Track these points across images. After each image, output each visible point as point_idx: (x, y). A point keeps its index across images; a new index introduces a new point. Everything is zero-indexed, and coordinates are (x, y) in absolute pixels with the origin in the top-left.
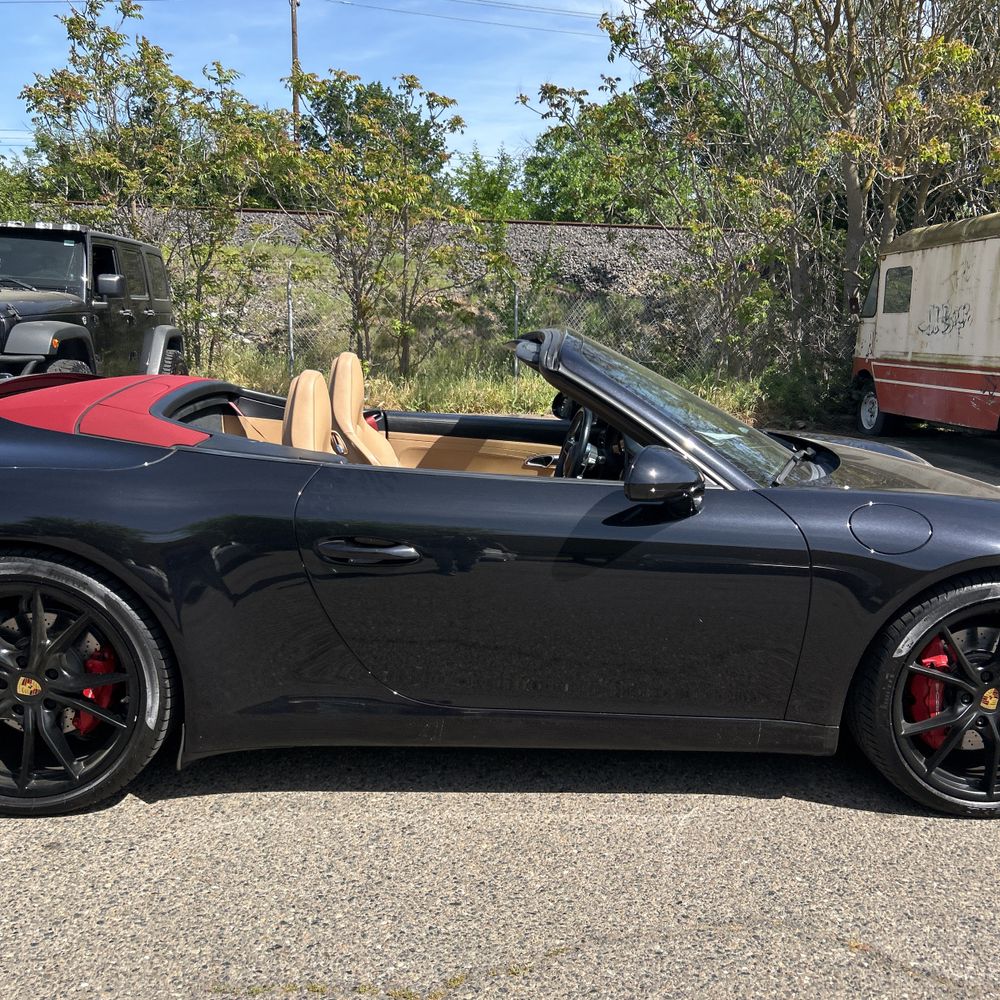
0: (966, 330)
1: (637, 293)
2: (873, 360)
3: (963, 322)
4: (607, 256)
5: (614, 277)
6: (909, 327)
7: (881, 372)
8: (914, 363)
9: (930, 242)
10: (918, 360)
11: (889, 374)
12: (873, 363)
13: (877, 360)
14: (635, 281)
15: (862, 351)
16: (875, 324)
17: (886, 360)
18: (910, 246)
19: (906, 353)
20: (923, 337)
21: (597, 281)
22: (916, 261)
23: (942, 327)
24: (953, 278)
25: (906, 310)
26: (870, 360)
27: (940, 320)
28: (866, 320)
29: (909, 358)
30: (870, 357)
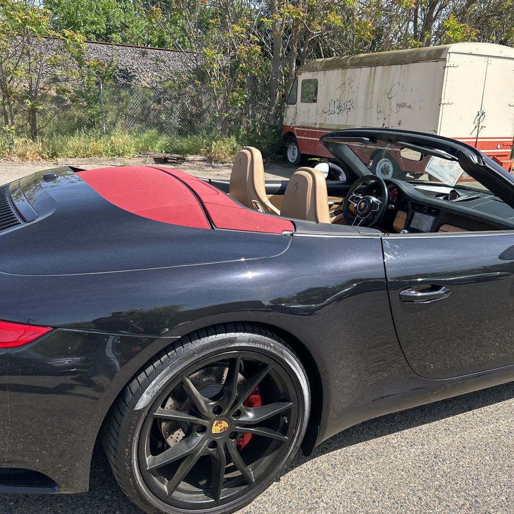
0: (351, 113)
1: (147, 85)
2: (296, 127)
3: (350, 109)
4: (125, 63)
5: (133, 76)
6: (317, 110)
7: (301, 133)
8: (320, 129)
9: (327, 67)
10: (323, 127)
11: (305, 134)
12: (295, 128)
13: (298, 127)
14: (145, 78)
15: (288, 122)
16: (296, 108)
17: (304, 127)
18: (316, 68)
19: (316, 124)
20: (326, 116)
21: (123, 77)
22: (320, 76)
23: (337, 111)
24: (343, 86)
25: (315, 101)
26: (293, 127)
27: (336, 108)
28: (290, 106)
29: (318, 126)
30: (293, 125)
